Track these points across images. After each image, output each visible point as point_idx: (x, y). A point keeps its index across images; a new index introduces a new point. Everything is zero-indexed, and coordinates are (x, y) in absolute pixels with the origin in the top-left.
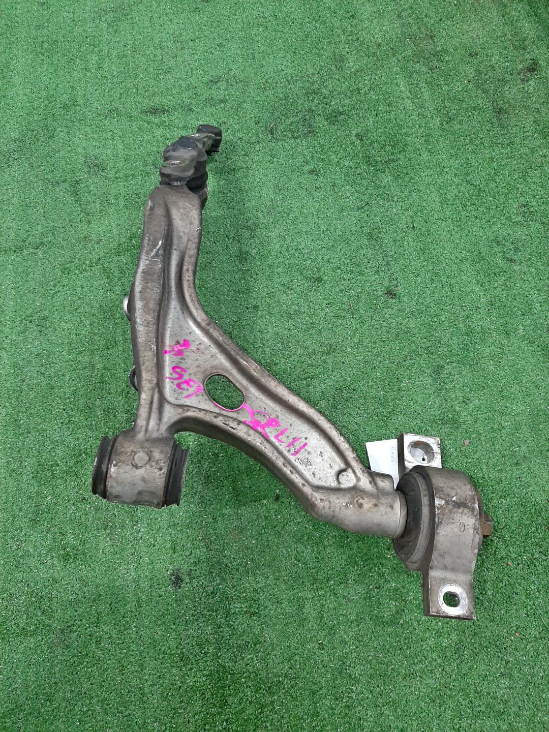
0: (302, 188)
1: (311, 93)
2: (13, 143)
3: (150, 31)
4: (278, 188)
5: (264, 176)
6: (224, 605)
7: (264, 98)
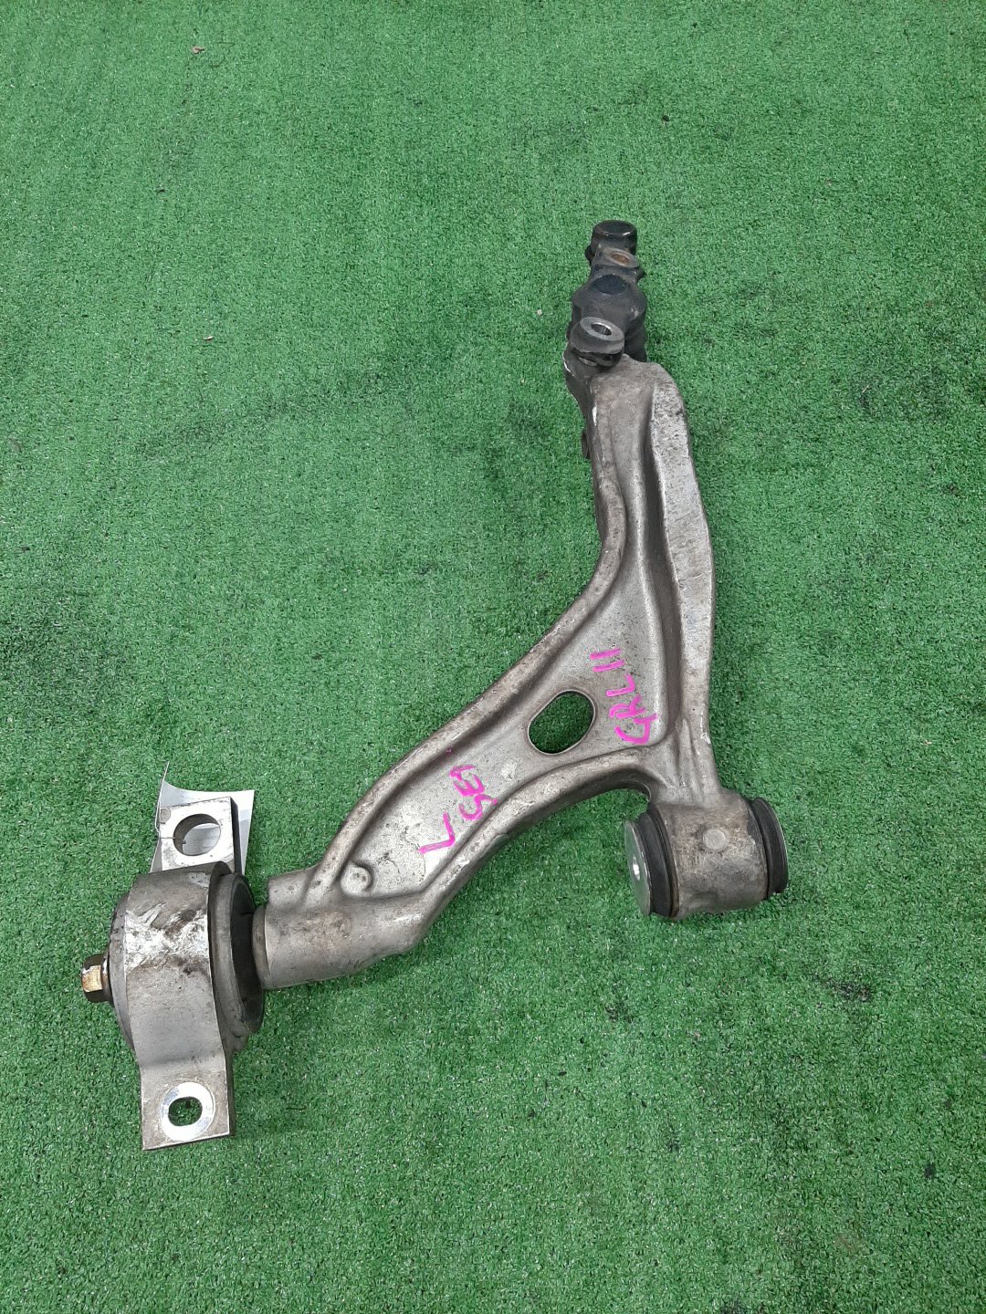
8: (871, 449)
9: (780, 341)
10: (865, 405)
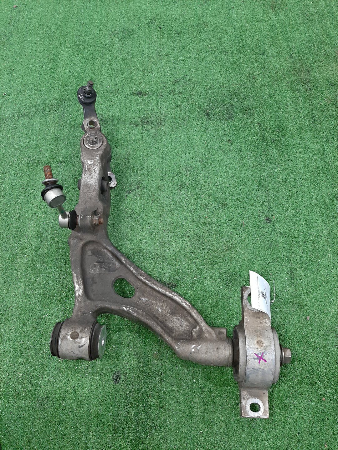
0: (222, 150)
1: (233, 95)
2: (55, 100)
3: (143, 46)
4: (207, 148)
5: (200, 139)
6: (144, 399)
7: (205, 94)
8: (206, 129)
9: (183, 96)
10: (207, 115)
